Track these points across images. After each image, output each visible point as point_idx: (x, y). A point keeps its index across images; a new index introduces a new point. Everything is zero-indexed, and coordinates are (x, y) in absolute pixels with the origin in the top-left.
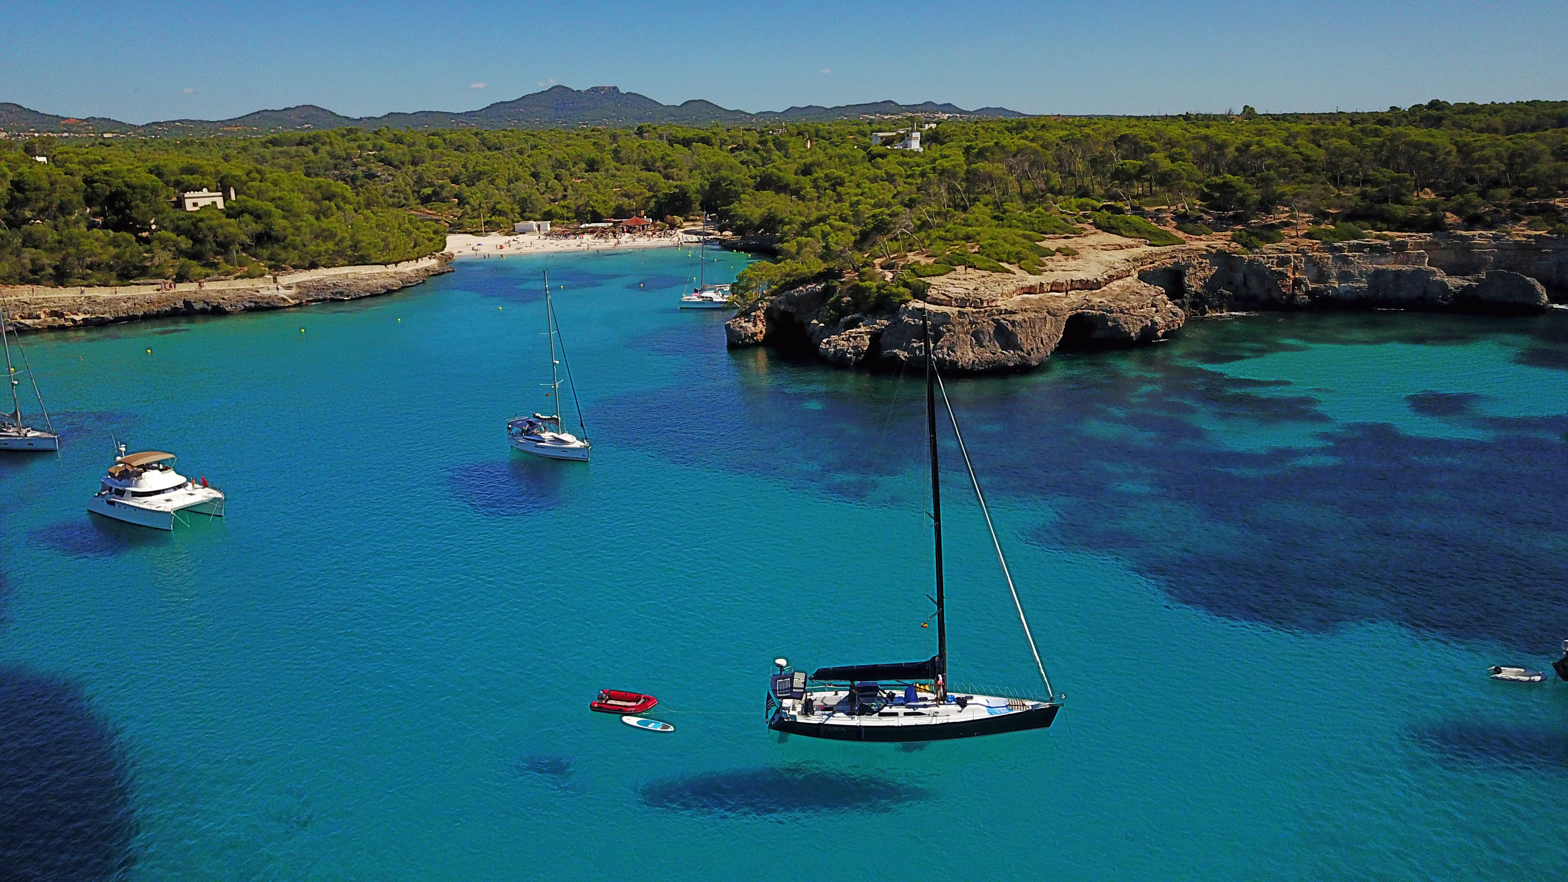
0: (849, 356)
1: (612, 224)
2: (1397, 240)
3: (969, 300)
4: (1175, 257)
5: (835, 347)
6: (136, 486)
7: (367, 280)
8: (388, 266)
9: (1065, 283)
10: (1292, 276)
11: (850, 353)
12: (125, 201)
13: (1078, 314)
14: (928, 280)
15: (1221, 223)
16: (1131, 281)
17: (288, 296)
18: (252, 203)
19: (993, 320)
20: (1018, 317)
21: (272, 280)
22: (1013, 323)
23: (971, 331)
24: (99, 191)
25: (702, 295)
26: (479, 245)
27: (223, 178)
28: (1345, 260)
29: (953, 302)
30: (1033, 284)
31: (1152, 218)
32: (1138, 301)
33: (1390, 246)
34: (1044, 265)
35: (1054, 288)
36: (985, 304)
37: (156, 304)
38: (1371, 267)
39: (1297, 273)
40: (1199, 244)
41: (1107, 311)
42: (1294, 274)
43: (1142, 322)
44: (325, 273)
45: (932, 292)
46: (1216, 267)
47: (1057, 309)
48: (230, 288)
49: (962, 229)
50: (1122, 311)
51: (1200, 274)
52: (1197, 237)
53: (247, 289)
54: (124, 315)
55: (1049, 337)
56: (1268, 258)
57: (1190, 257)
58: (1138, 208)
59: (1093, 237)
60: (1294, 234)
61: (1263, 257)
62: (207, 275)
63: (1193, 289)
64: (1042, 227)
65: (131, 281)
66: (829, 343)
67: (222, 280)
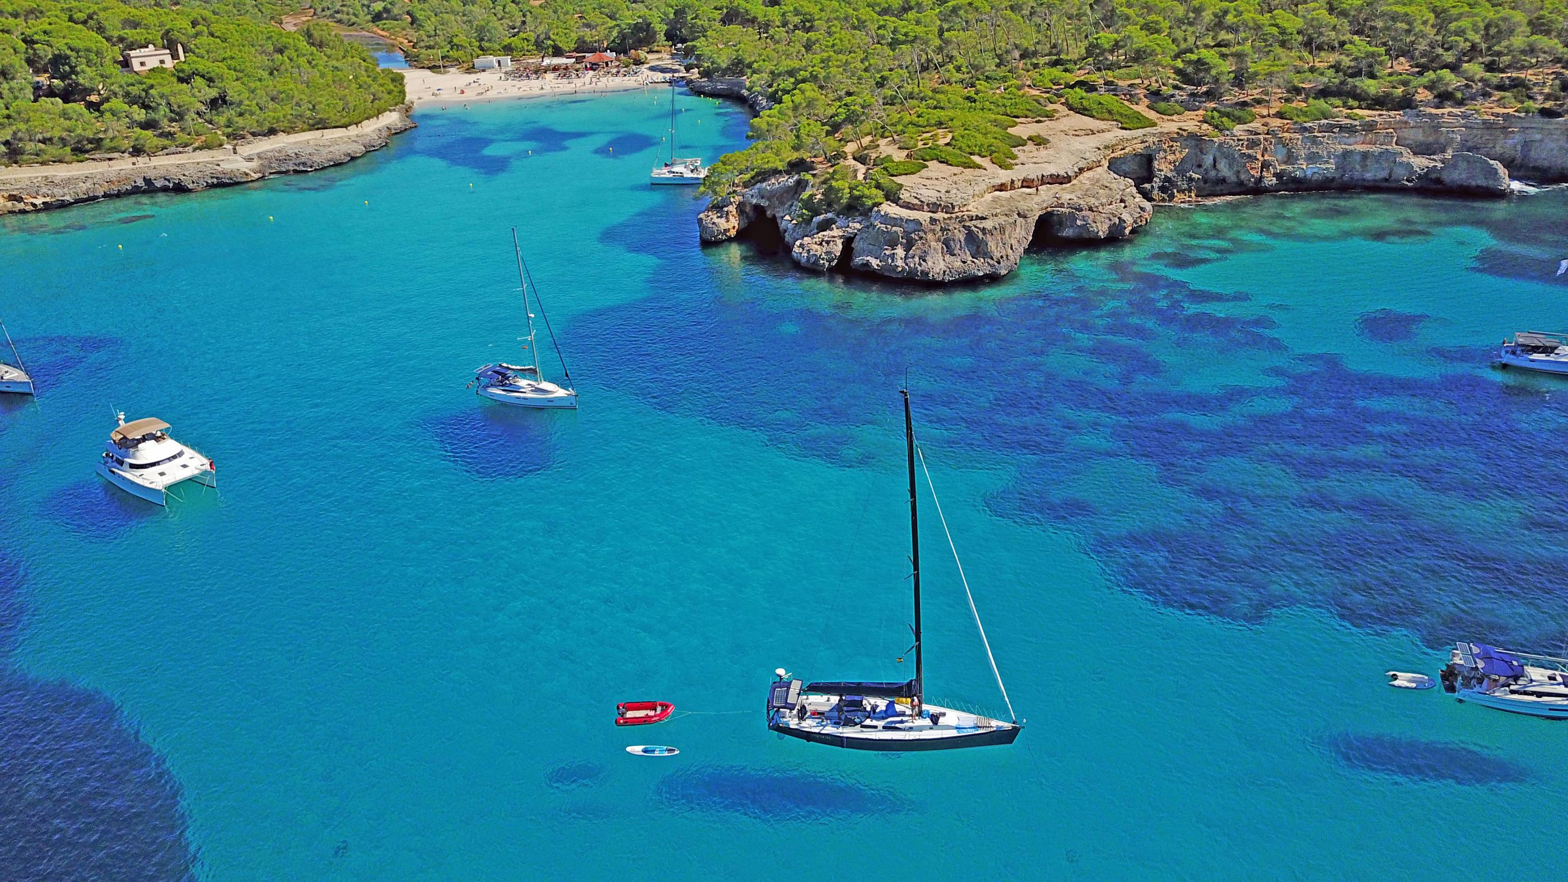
0: (822, 262)
1: (574, 60)
2: (1368, 119)
3: (940, 205)
4: (1146, 141)
5: (808, 251)
6: (134, 457)
7: (329, 146)
8: (349, 128)
9: (1036, 179)
10: (1261, 159)
11: (823, 259)
12: (68, 64)
13: (1048, 213)
14: (899, 180)
15: (1194, 101)
16: (1102, 172)
17: (250, 170)
18: (202, 66)
19: (964, 226)
20: (988, 224)
21: (232, 150)
22: (983, 230)
23: (942, 238)
24: (41, 53)
25: (673, 170)
26: (439, 90)
27: (168, 32)
28: (1314, 141)
29: (925, 207)
30: (1003, 181)
31: (1125, 95)
32: (1108, 196)
33: (1360, 126)
34: (1015, 157)
35: (1025, 184)
36: (956, 209)
37: (116, 183)
38: (1340, 148)
39: (1266, 155)
40: (1170, 126)
41: (1076, 209)
42: (1263, 156)
43: (1110, 220)
44: (285, 140)
45: (905, 196)
46: (1187, 150)
47: (1028, 210)
48: (189, 161)
49: (934, 114)
50: (1091, 209)
51: (1171, 157)
52: (1170, 118)
53: (208, 163)
54: (85, 197)
55: (1019, 241)
56: (1238, 140)
57: (1161, 141)
58: (1111, 83)
59: (1064, 120)
60: (1265, 112)
61: (1234, 140)
62: (164, 148)
63: (1162, 173)
64: (1015, 110)
65: (87, 156)
66: (802, 246)
67: (180, 153)
